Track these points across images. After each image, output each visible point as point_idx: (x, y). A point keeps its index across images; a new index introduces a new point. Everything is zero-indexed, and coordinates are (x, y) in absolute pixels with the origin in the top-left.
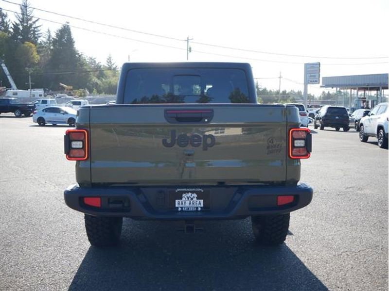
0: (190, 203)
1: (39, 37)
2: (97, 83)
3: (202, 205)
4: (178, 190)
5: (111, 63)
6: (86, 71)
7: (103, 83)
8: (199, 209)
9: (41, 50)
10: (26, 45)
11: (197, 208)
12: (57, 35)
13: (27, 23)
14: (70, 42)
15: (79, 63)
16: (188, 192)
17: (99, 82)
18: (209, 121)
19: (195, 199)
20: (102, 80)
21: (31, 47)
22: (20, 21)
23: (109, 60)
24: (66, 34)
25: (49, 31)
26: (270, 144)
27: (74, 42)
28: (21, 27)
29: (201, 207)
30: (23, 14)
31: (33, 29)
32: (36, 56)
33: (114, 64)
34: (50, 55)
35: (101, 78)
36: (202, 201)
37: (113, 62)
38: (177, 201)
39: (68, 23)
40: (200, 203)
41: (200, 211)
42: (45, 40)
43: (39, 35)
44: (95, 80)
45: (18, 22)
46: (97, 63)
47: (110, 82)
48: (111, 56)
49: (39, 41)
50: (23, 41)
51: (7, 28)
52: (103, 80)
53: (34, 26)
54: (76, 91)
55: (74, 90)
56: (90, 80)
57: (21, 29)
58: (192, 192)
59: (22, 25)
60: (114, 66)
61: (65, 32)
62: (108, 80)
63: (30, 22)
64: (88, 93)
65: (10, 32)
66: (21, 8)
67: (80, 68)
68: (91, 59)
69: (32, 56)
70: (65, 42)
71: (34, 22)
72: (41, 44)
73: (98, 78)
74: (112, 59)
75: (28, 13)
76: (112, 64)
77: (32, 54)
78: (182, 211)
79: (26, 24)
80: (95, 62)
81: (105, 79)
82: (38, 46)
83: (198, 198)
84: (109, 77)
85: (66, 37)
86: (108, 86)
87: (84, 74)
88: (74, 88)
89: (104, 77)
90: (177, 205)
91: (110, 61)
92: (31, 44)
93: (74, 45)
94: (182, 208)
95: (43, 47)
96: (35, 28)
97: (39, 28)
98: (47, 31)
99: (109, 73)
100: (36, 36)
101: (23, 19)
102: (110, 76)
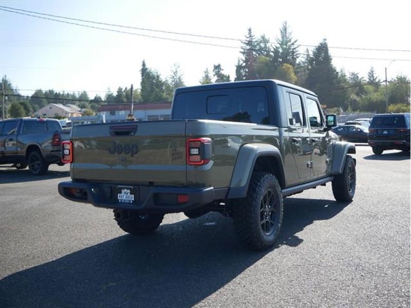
0: (126, 197)
1: (297, 57)
2: (355, 100)
3: (133, 199)
4: (119, 186)
5: (373, 77)
6: (343, 88)
7: (362, 100)
8: (131, 202)
9: (298, 70)
10: (284, 67)
11: (130, 201)
12: (314, 53)
13: (286, 45)
14: (328, 59)
15: (336, 81)
16: (125, 188)
17: (358, 99)
18: (134, 134)
19: (129, 194)
20: (361, 96)
21: (289, 68)
22: (280, 44)
23: (371, 74)
24: (324, 52)
25: (307, 50)
26: (175, 152)
27: (331, 59)
28: (281, 50)
29: (133, 201)
30: (283, 37)
31: (292, 50)
32: (293, 77)
33: (376, 78)
34: (308, 75)
35: (360, 94)
36: (133, 196)
37: (375, 76)
38: (119, 195)
39: (325, 40)
40: (132, 198)
41: (132, 203)
42: (304, 60)
43: (298, 56)
44: (354, 97)
45: (278, 46)
46: (360, 78)
47: (370, 99)
48: (374, 69)
49: (297, 62)
50: (281, 63)
51: (268, 52)
52: (363, 96)
53: (292, 47)
54: (330, 109)
55: (327, 109)
56: (348, 98)
57: (281, 52)
58: (128, 189)
59: (282, 48)
60: (377, 81)
61: (322, 49)
62: (368, 96)
63: (289, 44)
64: (342, 111)
65: (271, 56)
66: (281, 32)
67: (337, 85)
68: (353, 74)
69: (289, 77)
70: (322, 60)
71: (293, 44)
72: (299, 64)
73: (358, 95)
74: (374, 73)
75: (287, 35)
76: (375, 78)
77: (289, 75)
78: (121, 202)
79: (285, 47)
80: (357, 77)
81: (365, 96)
82: (296, 66)
83: (131, 194)
84: (370, 93)
85: (323, 54)
86: (367, 103)
87: (341, 91)
88: (328, 107)
89: (364, 93)
90: (119, 198)
91: (372, 76)
92: (289, 65)
93: (331, 62)
94: (121, 200)
95: (301, 67)
96: (293, 49)
97: (297, 49)
98: (306, 50)
99: (371, 88)
100: (295, 57)
101: (282, 42)
102: (372, 91)
